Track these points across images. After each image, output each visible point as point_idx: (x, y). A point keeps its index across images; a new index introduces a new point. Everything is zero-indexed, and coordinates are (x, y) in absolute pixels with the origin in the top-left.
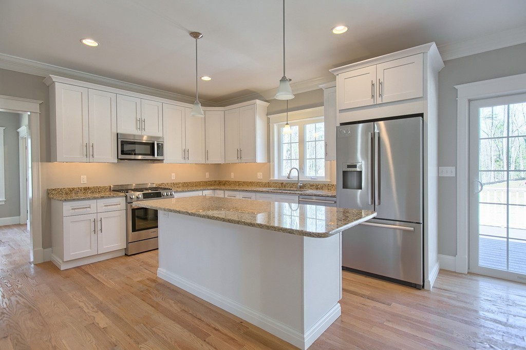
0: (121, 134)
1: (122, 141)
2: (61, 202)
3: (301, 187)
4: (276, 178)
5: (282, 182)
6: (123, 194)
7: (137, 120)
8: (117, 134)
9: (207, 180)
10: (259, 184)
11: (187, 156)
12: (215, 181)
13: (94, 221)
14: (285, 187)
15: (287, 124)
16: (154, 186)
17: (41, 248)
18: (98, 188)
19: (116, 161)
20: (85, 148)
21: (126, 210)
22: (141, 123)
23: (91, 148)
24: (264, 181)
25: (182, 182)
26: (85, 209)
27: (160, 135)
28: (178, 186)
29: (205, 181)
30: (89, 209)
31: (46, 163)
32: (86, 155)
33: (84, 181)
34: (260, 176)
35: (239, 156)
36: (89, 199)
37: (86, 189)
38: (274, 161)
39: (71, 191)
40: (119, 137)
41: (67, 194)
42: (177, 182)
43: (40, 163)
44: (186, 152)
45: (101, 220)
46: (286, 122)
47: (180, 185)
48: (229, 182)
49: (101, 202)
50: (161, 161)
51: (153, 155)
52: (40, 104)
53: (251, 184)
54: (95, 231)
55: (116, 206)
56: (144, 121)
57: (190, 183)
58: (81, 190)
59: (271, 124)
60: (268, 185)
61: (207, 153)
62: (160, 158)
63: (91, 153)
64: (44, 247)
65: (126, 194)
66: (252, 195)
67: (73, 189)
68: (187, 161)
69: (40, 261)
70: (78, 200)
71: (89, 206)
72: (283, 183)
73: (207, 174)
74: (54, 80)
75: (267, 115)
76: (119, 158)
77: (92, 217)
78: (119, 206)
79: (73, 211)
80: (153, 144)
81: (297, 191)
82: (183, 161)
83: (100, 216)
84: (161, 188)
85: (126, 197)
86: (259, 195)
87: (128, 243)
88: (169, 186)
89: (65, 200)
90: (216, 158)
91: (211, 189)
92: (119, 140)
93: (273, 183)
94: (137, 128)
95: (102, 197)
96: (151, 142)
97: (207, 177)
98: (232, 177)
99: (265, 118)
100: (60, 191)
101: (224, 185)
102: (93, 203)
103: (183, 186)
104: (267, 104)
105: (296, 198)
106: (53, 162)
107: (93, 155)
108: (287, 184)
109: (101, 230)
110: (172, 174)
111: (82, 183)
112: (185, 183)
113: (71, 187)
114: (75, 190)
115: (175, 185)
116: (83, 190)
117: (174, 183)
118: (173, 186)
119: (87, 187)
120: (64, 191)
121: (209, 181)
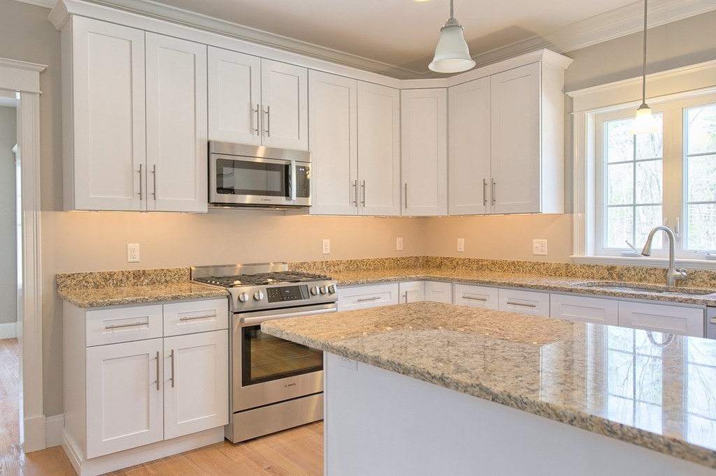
0: (217, 143)
1: (219, 161)
2: (83, 309)
3: (679, 281)
4: (590, 253)
5: (610, 264)
6: (223, 290)
7: (251, 110)
8: (209, 143)
9: (399, 256)
10: (536, 268)
11: (360, 199)
12: (417, 258)
13: (157, 358)
14: (620, 278)
15: (644, 106)
16: (285, 268)
17: (41, 416)
18: (165, 272)
19: (204, 208)
20: (137, 176)
21: (230, 329)
22: (260, 117)
23: (150, 176)
24: (555, 260)
25: (344, 259)
26: (136, 329)
27: (303, 147)
28: (336, 269)
29: (394, 257)
30: (144, 328)
31: (52, 213)
32: (140, 194)
33: (135, 256)
34: (540, 248)
35: (488, 198)
36: (145, 302)
37: (138, 276)
38: (583, 211)
39: (105, 279)
40: (212, 150)
41: (97, 287)
42: (334, 260)
43: (40, 213)
44: (360, 190)
45: (172, 356)
46: (641, 102)
47: (341, 267)
48: (452, 260)
49: (174, 311)
50: (303, 208)
51: (287, 194)
52: (41, 73)
53: (515, 266)
54: (157, 382)
55: (207, 321)
56: (268, 113)
57: (363, 262)
58: (127, 278)
59: (576, 115)
60: (568, 270)
61: (404, 189)
62: (301, 201)
63: (151, 190)
64: (47, 413)
65: (230, 289)
66: (540, 298)
67: (111, 275)
68: (362, 211)
69: (39, 446)
70: (121, 304)
71: (144, 321)
72: (613, 268)
73: (399, 240)
74: (69, 11)
75: (566, 89)
76: (213, 200)
77: (152, 348)
78: (212, 320)
79: (110, 332)
80: (287, 167)
81: (667, 290)
82: (351, 210)
83: (170, 344)
84: (308, 276)
85: (229, 297)
86: (557, 299)
87: (233, 413)
88: (317, 269)
89: (91, 305)
90: (426, 204)
91: (419, 279)
92: (212, 156)
93: (582, 266)
94: (251, 129)
95: (176, 299)
96: (284, 163)
97: (399, 247)
98: (460, 247)
99: (559, 97)
100: (81, 280)
101: (439, 266)
102: (153, 312)
103: (348, 269)
104: (566, 62)
105: (696, 315)
106: (66, 211)
107: (154, 194)
108: (628, 270)
109: (172, 379)
110: (324, 240)
111: (130, 260)
112: (351, 261)
113: (106, 270)
114: (115, 277)
115: (330, 266)
116: (131, 279)
117: (327, 262)
118: (325, 269)
119: (141, 269)
120: (91, 280)
121: (403, 258)
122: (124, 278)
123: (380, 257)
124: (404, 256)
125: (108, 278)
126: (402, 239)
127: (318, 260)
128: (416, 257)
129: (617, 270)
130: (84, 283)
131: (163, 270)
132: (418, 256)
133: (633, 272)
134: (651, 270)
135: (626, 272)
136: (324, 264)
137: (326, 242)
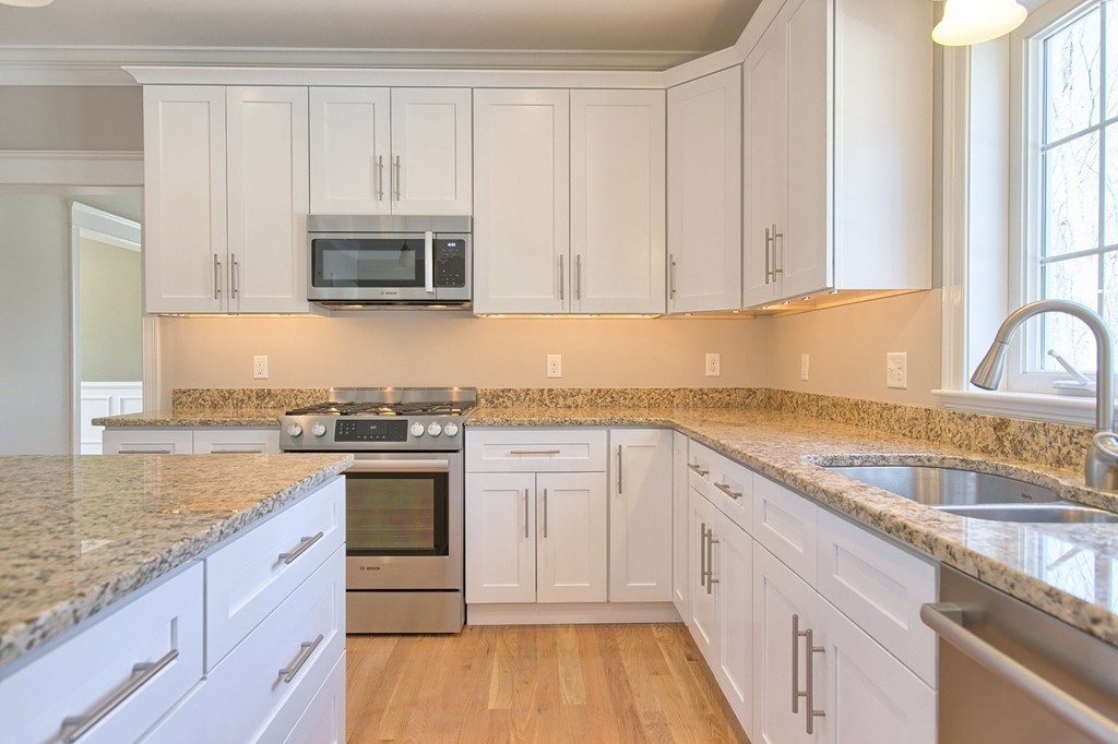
7: (375, 165)
9: (705, 386)
11: (572, 286)
12: (751, 392)
18: (295, 394)
19: (306, 306)
20: (217, 269)
25: (586, 387)
27: (463, 209)
28: (570, 401)
29: (696, 386)
33: (261, 371)
34: (896, 371)
35: (771, 268)
37: (263, 396)
39: (224, 398)
40: (308, 228)
41: (214, 406)
42: (565, 387)
44: (574, 271)
47: (580, 399)
53: (859, 412)
56: (398, 165)
57: (624, 392)
58: (249, 398)
60: (930, 425)
62: (449, 292)
67: (231, 393)
68: (575, 305)
71: (170, 448)
72: (1003, 423)
73: (712, 358)
80: (418, 244)
85: (281, 428)
92: (309, 237)
93: (952, 417)
94: (375, 193)
97: (712, 370)
100: (197, 398)
103: (592, 403)
108: (1034, 430)
110: (549, 356)
111: (255, 376)
112: (600, 391)
113: (225, 387)
114: (235, 395)
115: (557, 396)
116: (254, 399)
117: (550, 390)
118: (547, 402)
119: (266, 388)
120: (208, 398)
121: (716, 391)
122: (246, 398)
123: (664, 387)
124: (720, 387)
125: (226, 396)
126: (717, 356)
127: (535, 386)
128: (750, 390)
129: (1012, 429)
130: (200, 400)
131: (293, 390)
132: (753, 386)
133: (1042, 439)
134: (1080, 433)
135: (1028, 436)
136: (545, 393)
137: (555, 359)
